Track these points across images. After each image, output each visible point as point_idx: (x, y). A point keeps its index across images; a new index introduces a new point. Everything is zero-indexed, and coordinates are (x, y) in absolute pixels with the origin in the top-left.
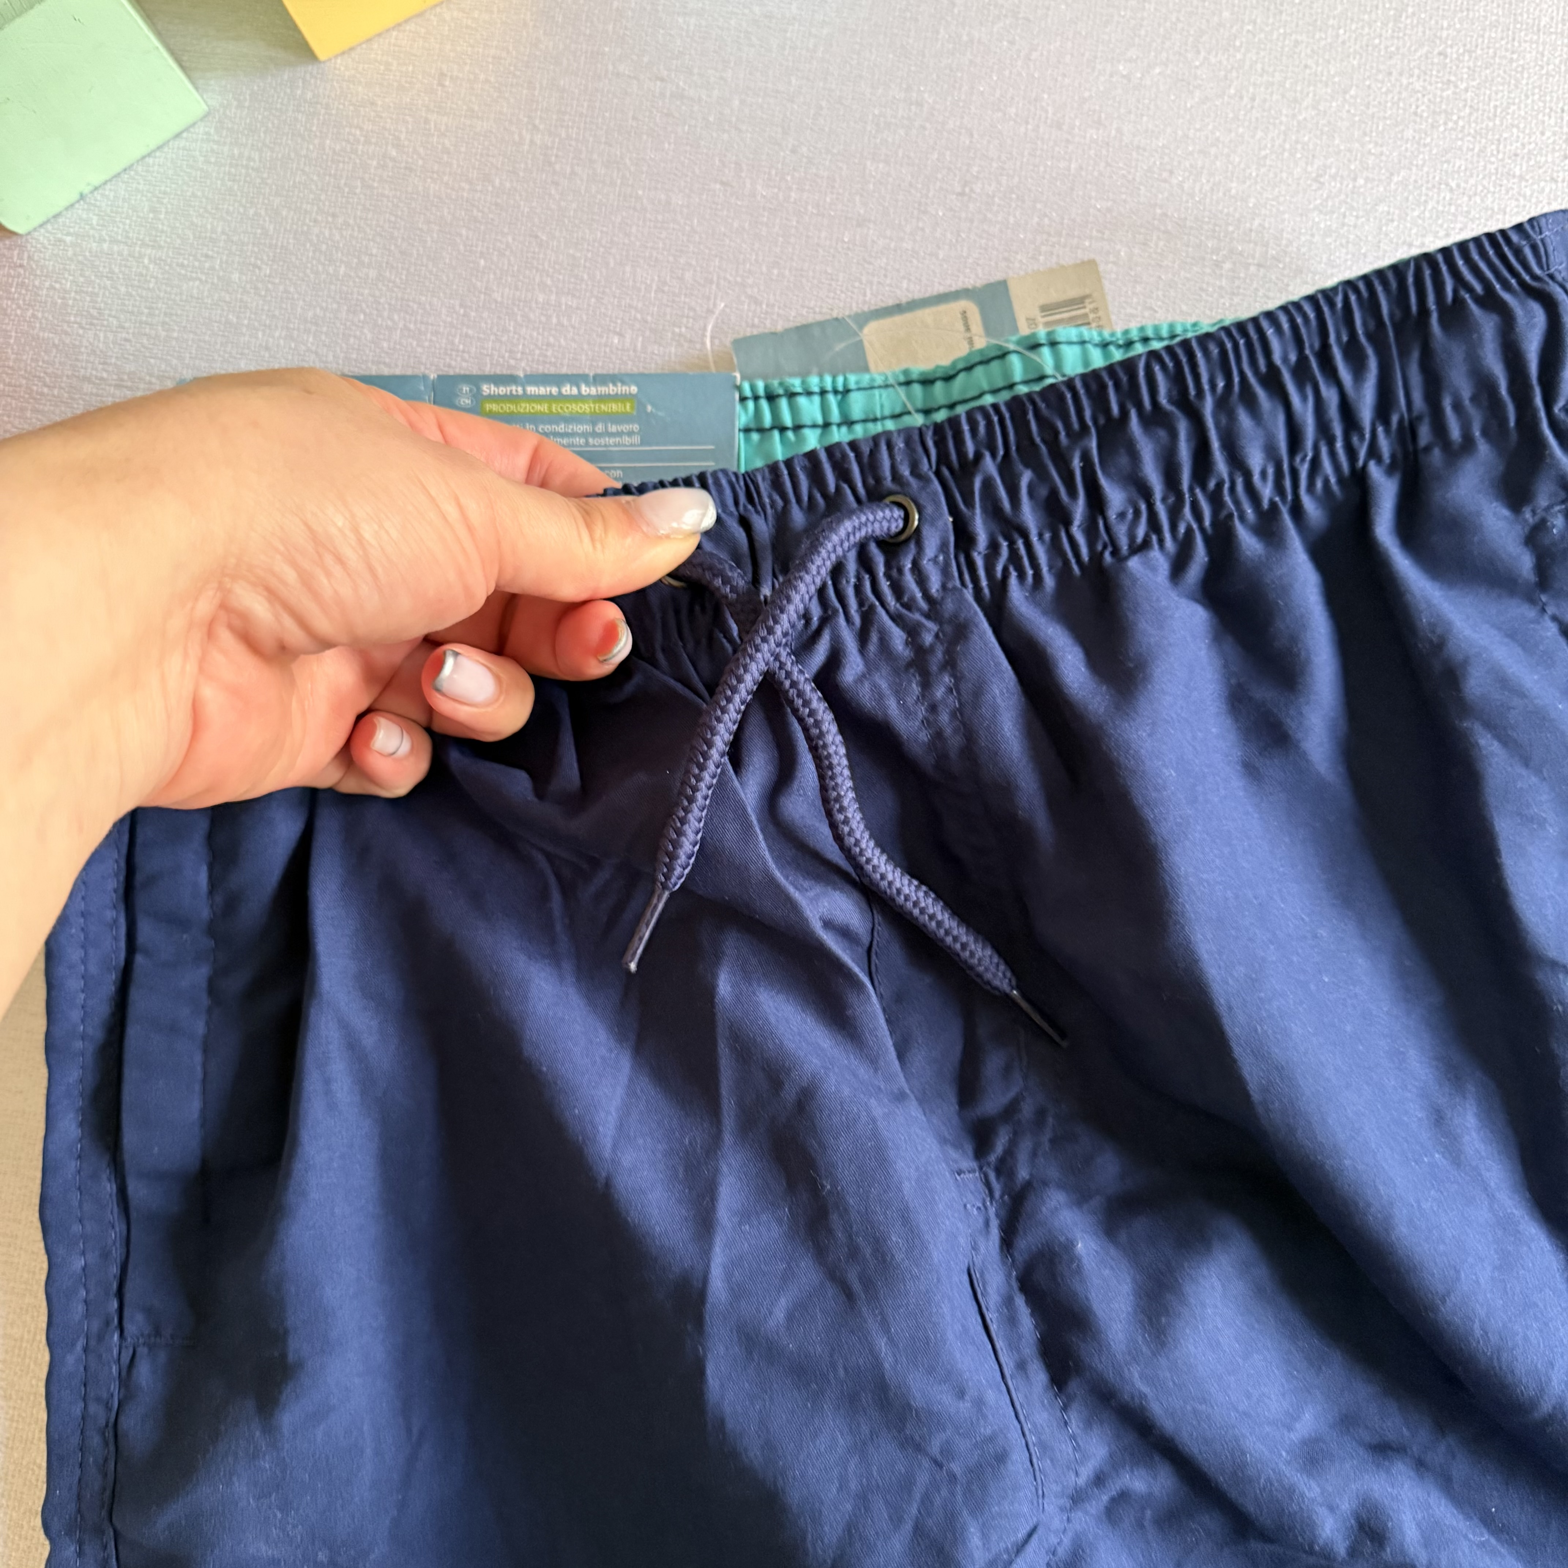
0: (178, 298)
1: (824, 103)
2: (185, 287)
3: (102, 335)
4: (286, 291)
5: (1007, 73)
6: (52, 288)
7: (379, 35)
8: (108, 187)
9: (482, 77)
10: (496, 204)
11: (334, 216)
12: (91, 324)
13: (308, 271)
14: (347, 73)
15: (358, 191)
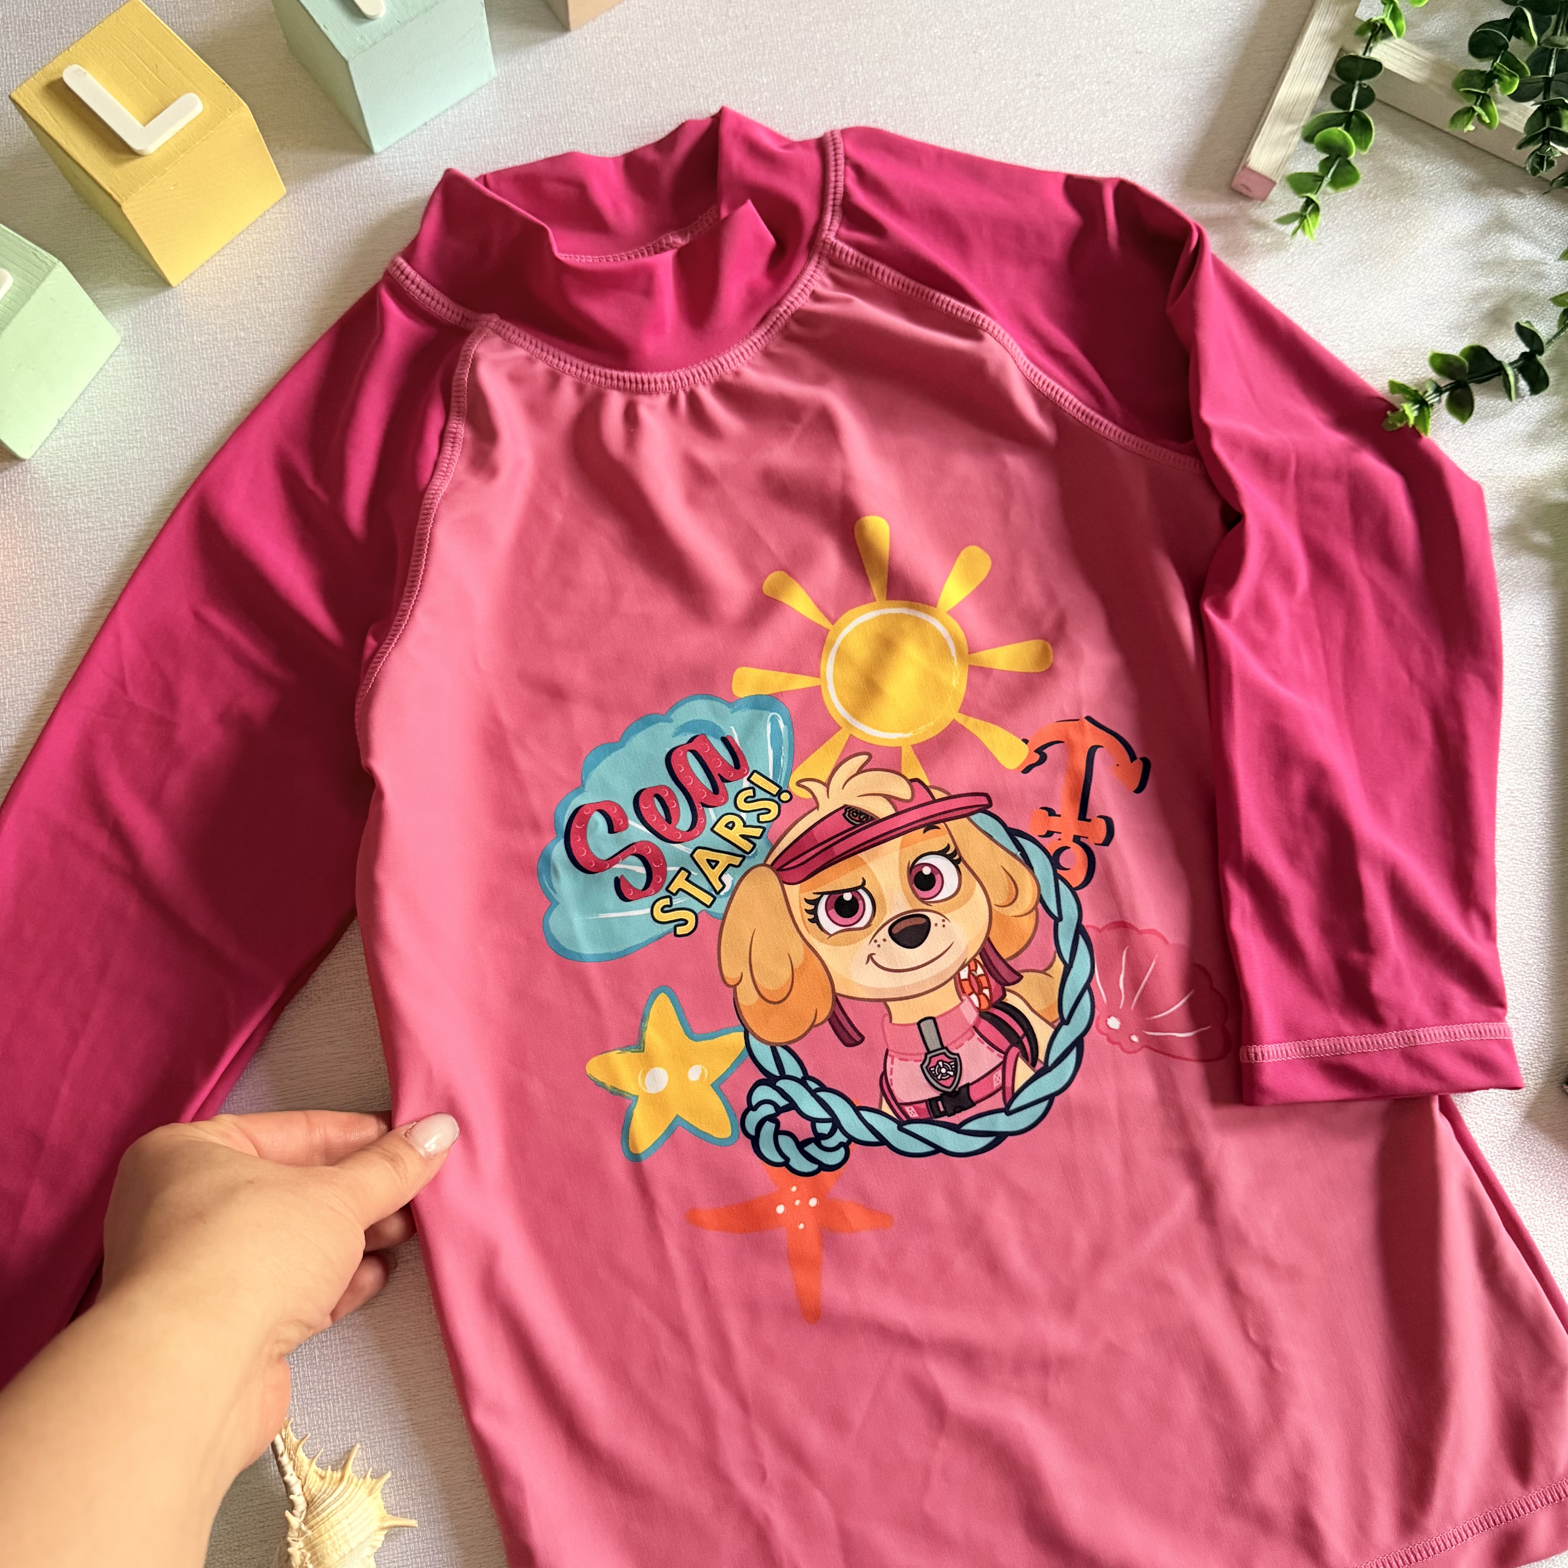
0: (125, 462)
2: (127, 454)
3: (79, 500)
12: (69, 494)
14: (193, 291)
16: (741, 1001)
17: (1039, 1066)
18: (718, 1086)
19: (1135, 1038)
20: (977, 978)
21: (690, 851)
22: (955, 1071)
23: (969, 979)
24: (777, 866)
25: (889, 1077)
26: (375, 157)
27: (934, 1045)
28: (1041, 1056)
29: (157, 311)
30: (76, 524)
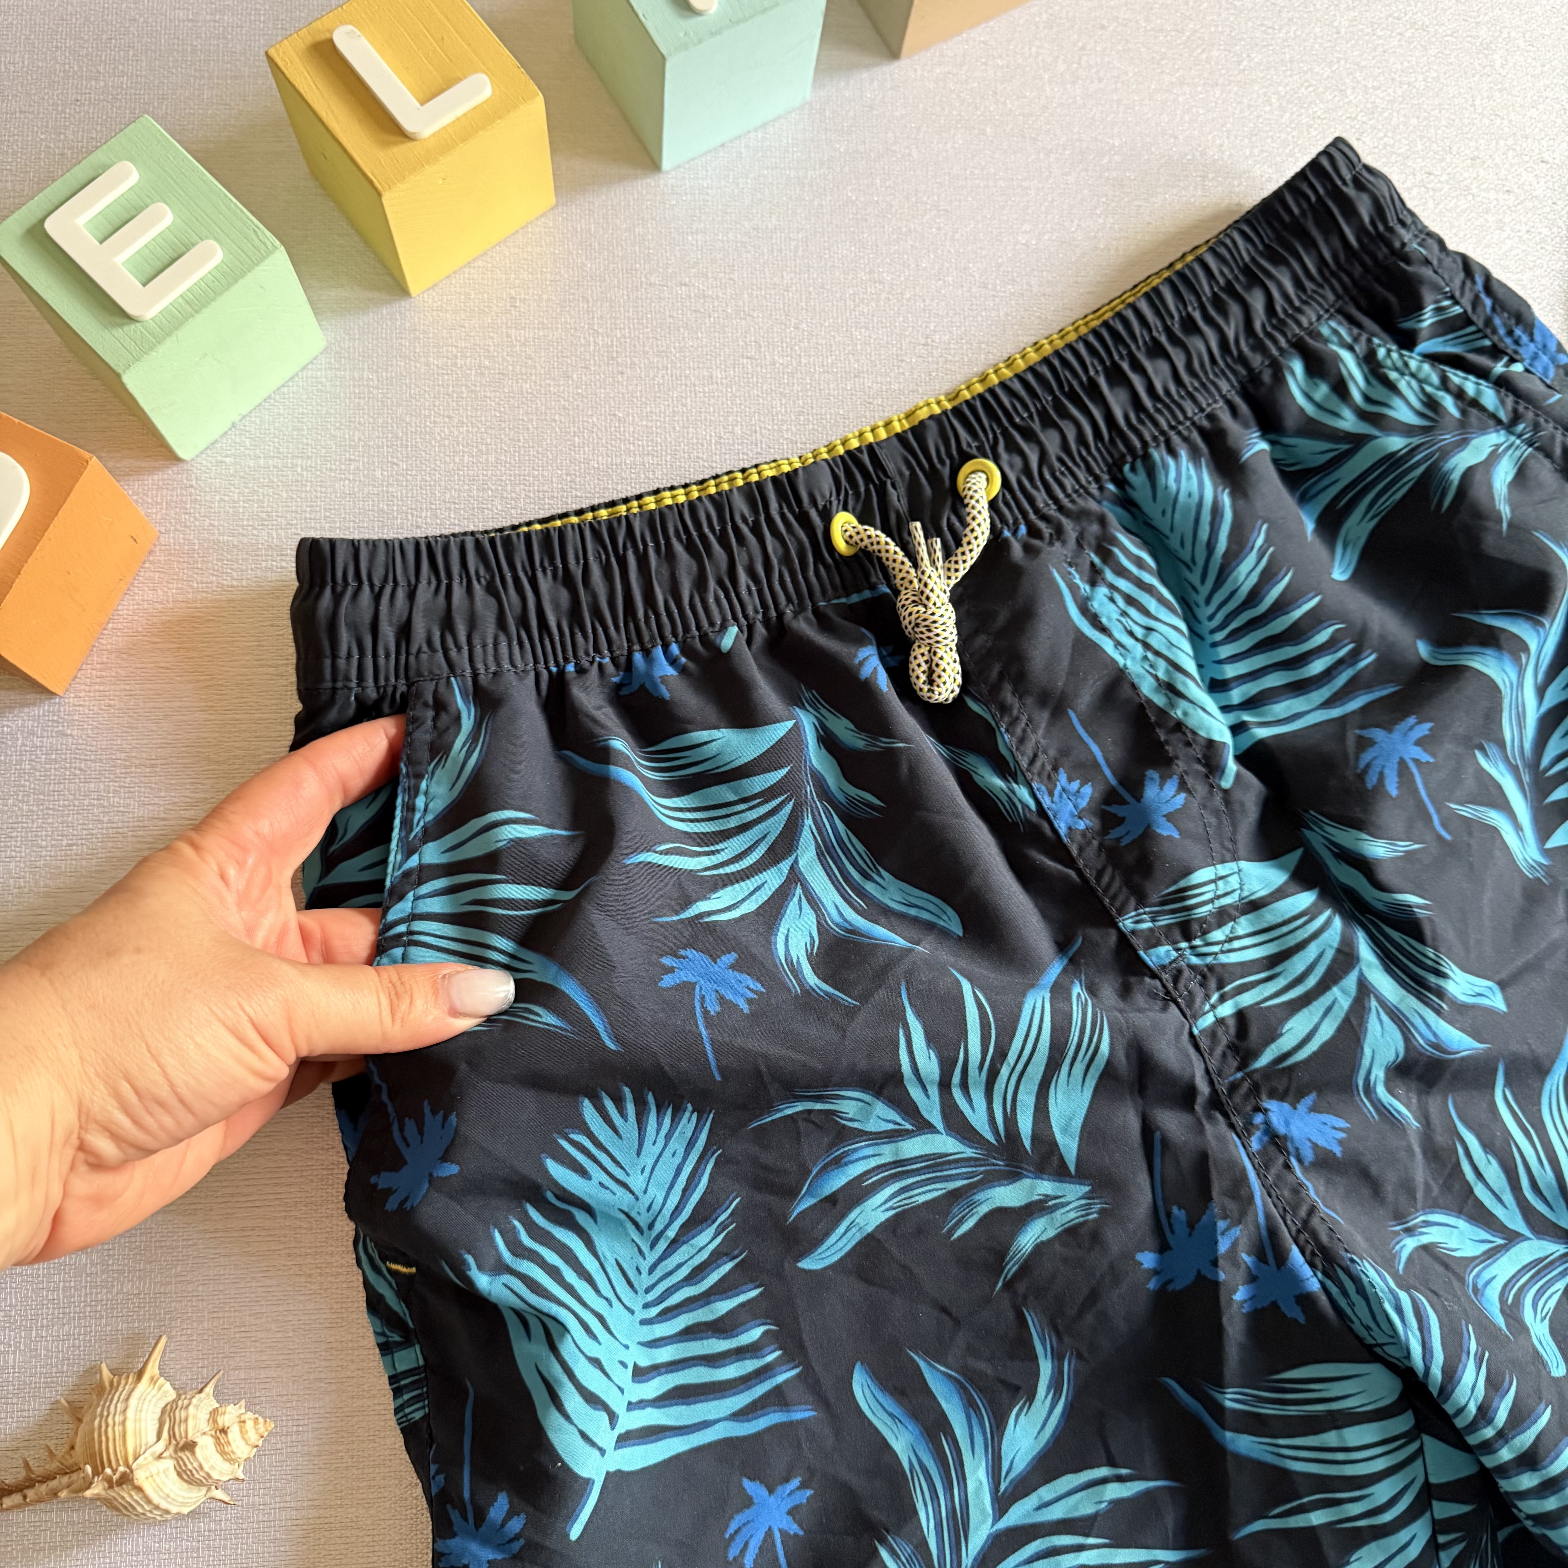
1: (811, 289)
4: (423, 480)
5: (939, 251)
6: (222, 500)
7: (455, 273)
8: (253, 414)
9: (545, 297)
10: (578, 394)
11: (449, 417)
13: (438, 463)
15: (465, 395)
26: (661, 176)
29: (389, 323)
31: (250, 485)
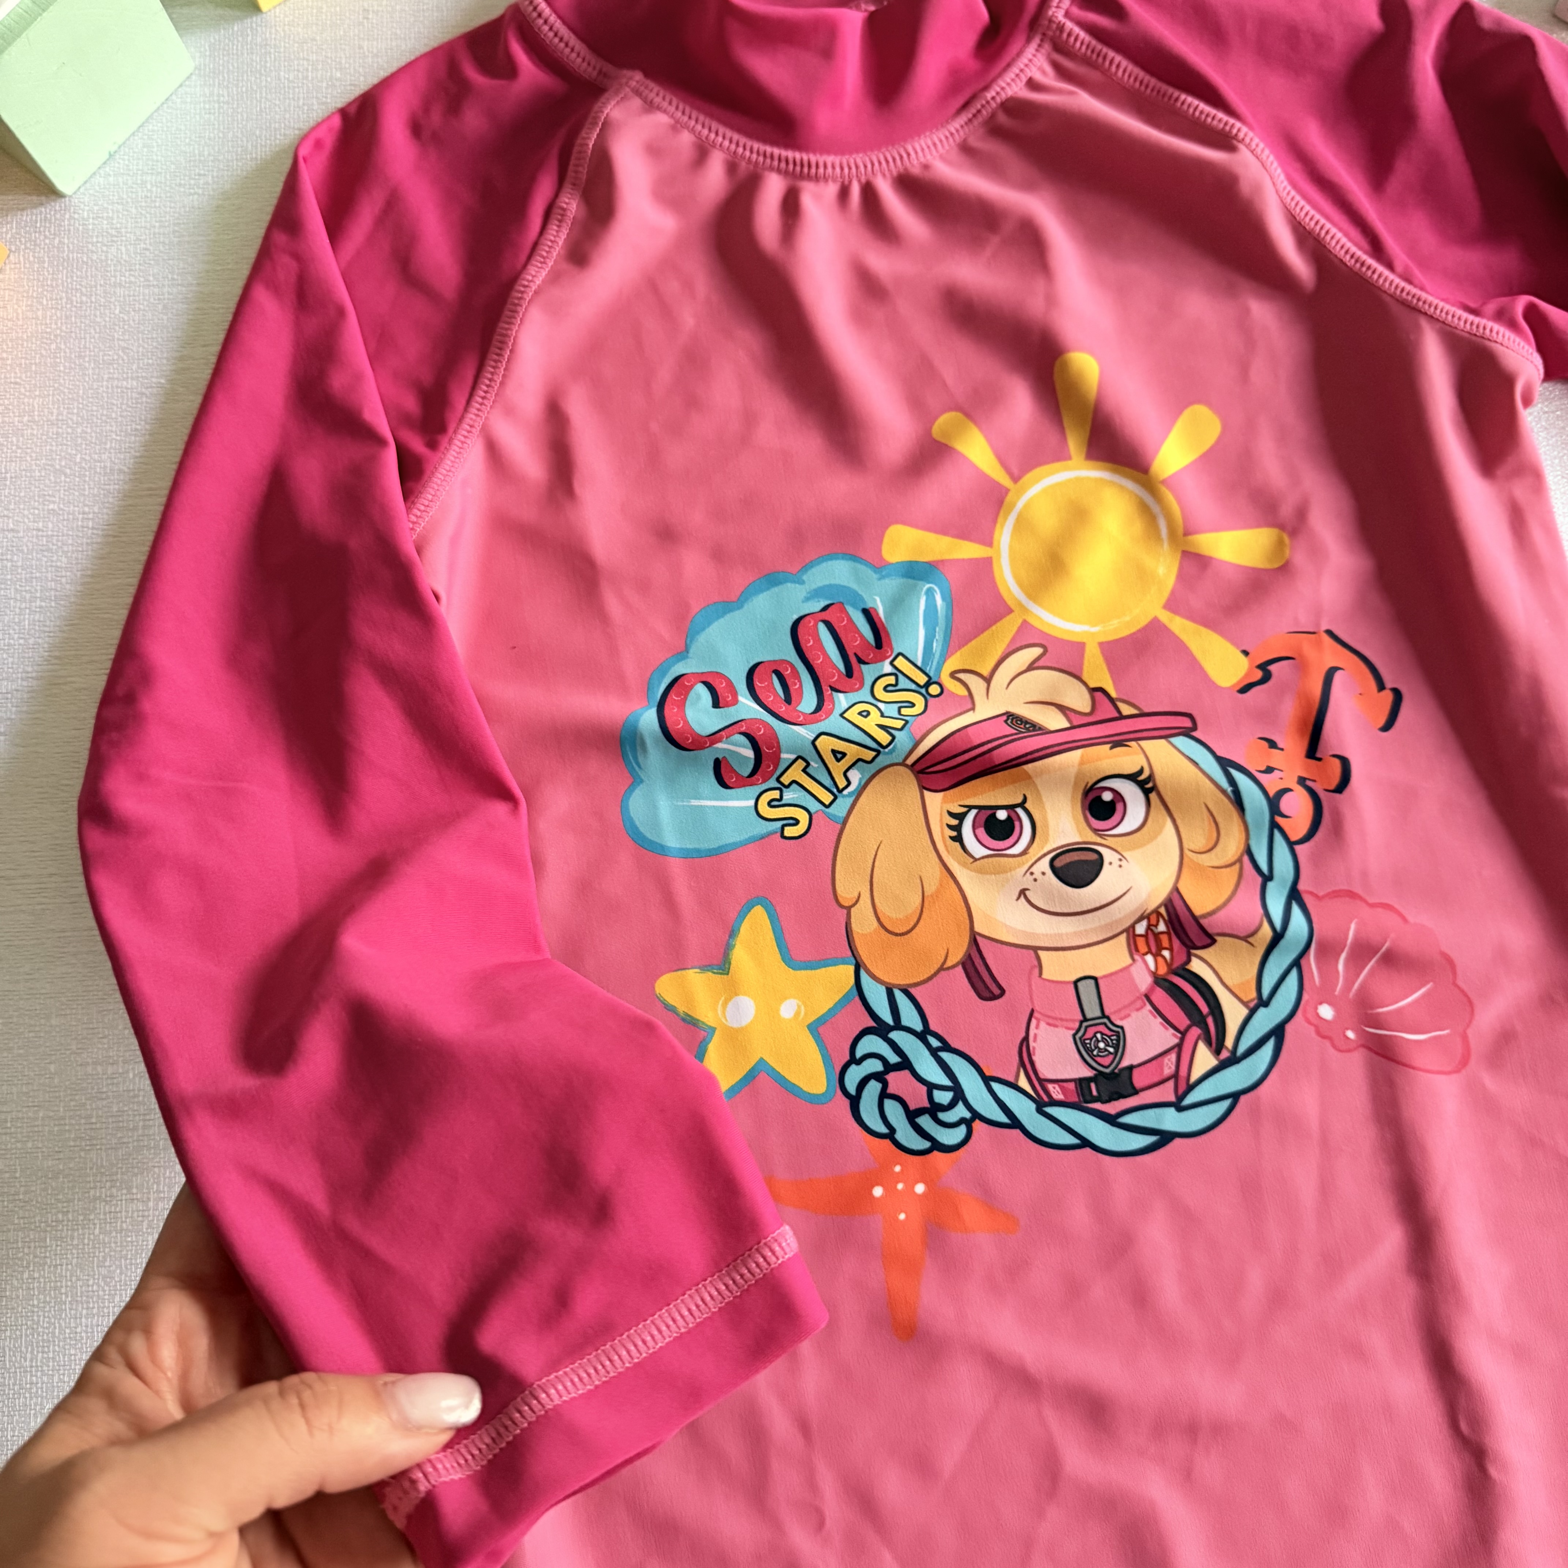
16: (855, 927)
17: (1225, 1054)
18: (817, 1029)
19: (1350, 1034)
20: (1157, 936)
21: (812, 737)
22: (1116, 1047)
23: (1145, 936)
24: (918, 767)
25: (1032, 1044)
27: (1093, 1011)
28: (1229, 1042)
29: (240, 39)
30: (115, 277)
31: (100, 203)
